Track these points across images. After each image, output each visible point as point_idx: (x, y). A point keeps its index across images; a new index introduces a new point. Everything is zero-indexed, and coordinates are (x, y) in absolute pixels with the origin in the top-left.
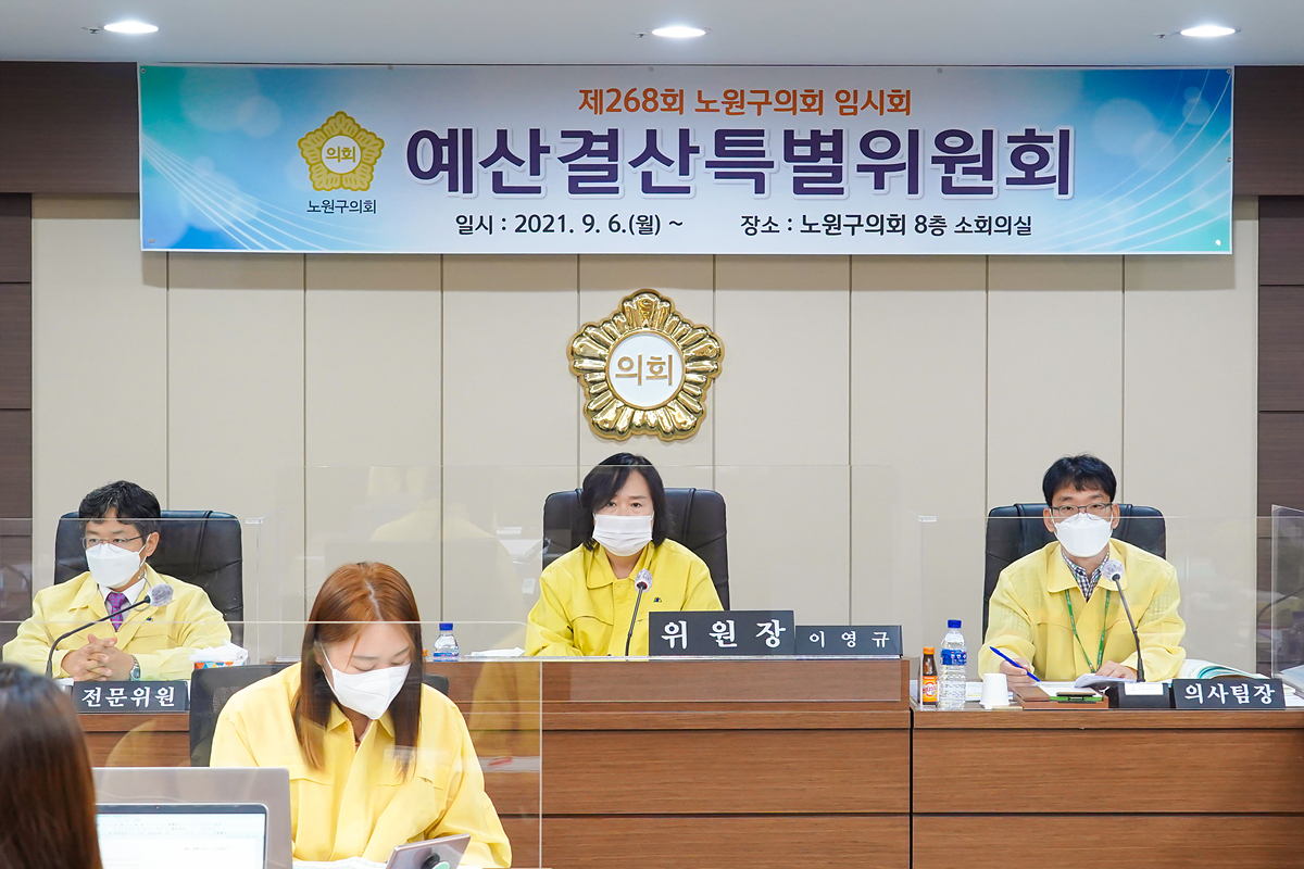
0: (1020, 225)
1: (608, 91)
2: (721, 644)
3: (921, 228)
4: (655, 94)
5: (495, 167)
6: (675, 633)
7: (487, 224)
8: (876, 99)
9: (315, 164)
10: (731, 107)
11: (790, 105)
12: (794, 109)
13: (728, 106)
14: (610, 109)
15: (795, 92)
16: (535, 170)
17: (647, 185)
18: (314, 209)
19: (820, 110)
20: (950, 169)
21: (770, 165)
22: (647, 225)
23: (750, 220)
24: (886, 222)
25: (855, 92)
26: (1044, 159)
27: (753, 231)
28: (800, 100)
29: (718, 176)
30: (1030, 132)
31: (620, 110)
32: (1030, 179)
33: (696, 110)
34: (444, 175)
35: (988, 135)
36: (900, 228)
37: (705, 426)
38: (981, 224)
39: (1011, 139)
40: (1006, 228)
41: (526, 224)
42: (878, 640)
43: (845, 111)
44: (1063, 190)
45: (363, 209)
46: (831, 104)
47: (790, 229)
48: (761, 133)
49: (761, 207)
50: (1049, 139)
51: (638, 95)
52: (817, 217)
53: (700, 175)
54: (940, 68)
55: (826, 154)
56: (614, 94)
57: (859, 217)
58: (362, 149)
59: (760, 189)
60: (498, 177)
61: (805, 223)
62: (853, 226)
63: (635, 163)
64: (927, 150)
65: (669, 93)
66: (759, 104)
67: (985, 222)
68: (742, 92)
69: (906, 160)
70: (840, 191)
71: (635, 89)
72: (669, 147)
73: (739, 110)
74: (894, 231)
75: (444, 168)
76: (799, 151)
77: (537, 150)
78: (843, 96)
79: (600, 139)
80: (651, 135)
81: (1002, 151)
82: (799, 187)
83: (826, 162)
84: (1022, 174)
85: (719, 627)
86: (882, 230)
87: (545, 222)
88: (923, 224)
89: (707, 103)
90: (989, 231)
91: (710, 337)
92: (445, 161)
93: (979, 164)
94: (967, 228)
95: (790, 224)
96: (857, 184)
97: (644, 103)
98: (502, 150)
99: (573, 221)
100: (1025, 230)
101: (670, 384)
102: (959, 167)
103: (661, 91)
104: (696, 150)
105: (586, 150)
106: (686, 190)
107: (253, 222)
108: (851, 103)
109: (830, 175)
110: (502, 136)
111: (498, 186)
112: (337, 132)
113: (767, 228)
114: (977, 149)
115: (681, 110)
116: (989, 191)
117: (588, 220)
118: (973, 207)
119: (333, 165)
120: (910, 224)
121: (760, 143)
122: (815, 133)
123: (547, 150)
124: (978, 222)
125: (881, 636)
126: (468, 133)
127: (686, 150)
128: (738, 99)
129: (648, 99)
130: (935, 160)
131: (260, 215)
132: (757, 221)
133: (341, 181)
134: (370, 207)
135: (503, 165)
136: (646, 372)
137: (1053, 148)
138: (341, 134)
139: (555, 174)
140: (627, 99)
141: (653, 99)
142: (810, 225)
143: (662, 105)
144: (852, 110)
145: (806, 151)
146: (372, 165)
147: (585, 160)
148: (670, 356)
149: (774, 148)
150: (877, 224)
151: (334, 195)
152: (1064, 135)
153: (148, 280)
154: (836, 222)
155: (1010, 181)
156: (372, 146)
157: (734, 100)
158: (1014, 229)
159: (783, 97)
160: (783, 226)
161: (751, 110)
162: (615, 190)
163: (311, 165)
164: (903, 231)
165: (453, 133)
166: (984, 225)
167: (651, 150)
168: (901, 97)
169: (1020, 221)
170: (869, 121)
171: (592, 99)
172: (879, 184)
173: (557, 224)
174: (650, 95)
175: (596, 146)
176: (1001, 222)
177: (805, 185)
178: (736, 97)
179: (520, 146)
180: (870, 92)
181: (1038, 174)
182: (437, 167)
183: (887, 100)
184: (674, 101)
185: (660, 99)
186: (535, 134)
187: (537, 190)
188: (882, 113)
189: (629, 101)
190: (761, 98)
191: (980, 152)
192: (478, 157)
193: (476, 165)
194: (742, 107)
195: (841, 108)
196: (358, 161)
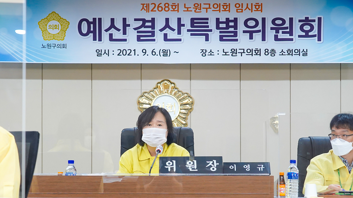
0: (304, 52)
1: (151, 4)
3: (267, 53)
4: (169, 5)
5: (110, 32)
7: (107, 52)
8: (250, 7)
9: (44, 31)
11: (218, 9)
12: (220, 10)
13: (195, 9)
14: (152, 11)
15: (220, 4)
16: (125, 33)
17: (166, 39)
18: (44, 47)
19: (229, 11)
20: (277, 32)
21: (211, 31)
22: (166, 53)
23: (203, 51)
24: (254, 52)
25: (242, 4)
26: (312, 28)
27: (205, 55)
28: (222, 7)
29: (192, 35)
30: (307, 18)
31: (156, 11)
32: (307, 36)
33: (184, 11)
34: (91, 35)
35: (291, 20)
36: (259, 53)
38: (289, 52)
39: (300, 21)
40: (298, 53)
41: (121, 52)
43: (238, 11)
44: (319, 39)
45: (62, 47)
46: (233, 9)
47: (218, 54)
48: (207, 19)
49: (207, 46)
50: (314, 21)
51: (162, 5)
52: (228, 50)
53: (185, 34)
55: (231, 27)
56: (154, 5)
57: (244, 49)
58: (61, 25)
59: (207, 39)
60: (111, 35)
61: (224, 52)
62: (242, 53)
63: (161, 30)
64: (269, 25)
65: (174, 5)
66: (207, 9)
67: (290, 51)
68: (200, 4)
69: (261, 29)
70: (237, 40)
71: (161, 3)
72: (174, 24)
73: (199, 11)
74: (257, 55)
75: (91, 32)
76: (221, 26)
77: (125, 25)
78: (238, 6)
79: (148, 21)
80: (167, 20)
81: (297, 25)
82: (221, 39)
83: (232, 29)
84: (304, 34)
86: (252, 55)
87: (128, 52)
88: (267, 52)
89: (188, 8)
90: (292, 55)
91: (189, 97)
92: (92, 29)
93: (288, 30)
94: (284, 54)
95: (218, 52)
96: (243, 38)
98: (113, 26)
99: (139, 51)
100: (305, 54)
101: (175, 114)
102: (281, 31)
104: (184, 25)
105: (143, 26)
106: (180, 40)
108: (240, 8)
109: (233, 34)
110: (112, 20)
111: (111, 39)
112: (52, 19)
113: (210, 54)
114: (287, 25)
115: (178, 11)
116: (292, 40)
117: (144, 51)
118: (285, 46)
119: (51, 31)
120: (263, 52)
121: (207, 23)
122: (227, 19)
123: (129, 25)
124: (288, 51)
126: (100, 20)
127: (180, 25)
128: (199, 7)
129: (166, 7)
130: (272, 29)
132: (206, 51)
133: (54, 37)
134: (64, 46)
135: (113, 31)
137: (315, 24)
138: (54, 19)
139: (132, 34)
140: (158, 7)
141: (168, 7)
142: (226, 53)
143: (171, 9)
144: (241, 11)
145: (224, 26)
146: (65, 31)
147: (143, 29)
149: (212, 25)
150: (251, 52)
151: (51, 42)
152: (320, 19)
154: (235, 51)
155: (299, 36)
156: (65, 24)
157: (197, 7)
158: (301, 54)
159: (216, 6)
160: (216, 53)
161: (204, 11)
162: (154, 40)
163: (43, 31)
164: (260, 55)
165: (94, 19)
166: (290, 52)
167: (167, 26)
168: (259, 6)
170: (247, 14)
171: (146, 7)
172: (251, 38)
173: (133, 52)
174: (167, 5)
175: (147, 24)
176: (296, 51)
177: (224, 38)
178: (198, 6)
179: (119, 24)
180: (247, 4)
181: (310, 34)
182: (89, 32)
183: (254, 7)
184: (175, 7)
185: (170, 7)
186: (124, 20)
187: (125, 40)
188: (252, 12)
189: (159, 7)
190: (207, 6)
191: (288, 26)
192: (104, 28)
193: (103, 31)
194: (200, 9)
195: (237, 10)
196: (60, 29)
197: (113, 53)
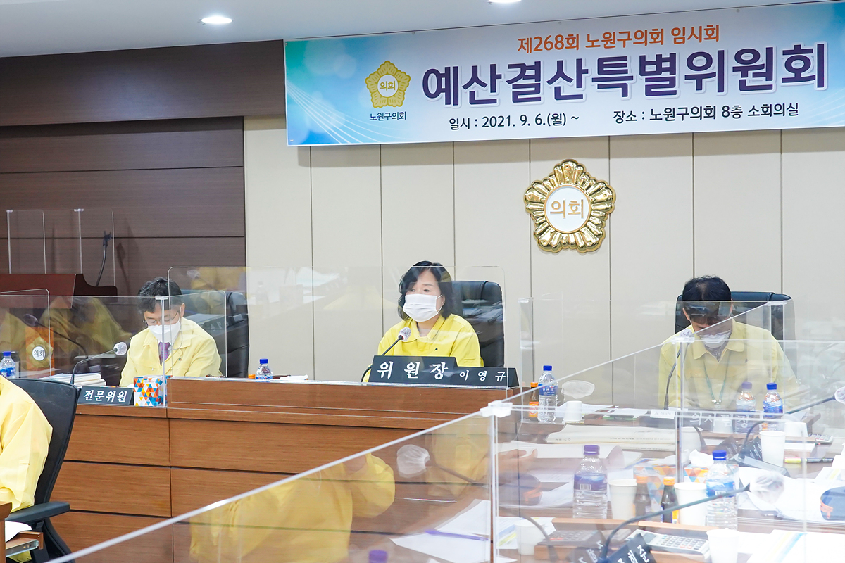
0: (791, 109)
1: (535, 38)
2: (409, 376)
3: (726, 114)
4: (562, 38)
5: (471, 89)
6: (386, 369)
7: (466, 123)
8: (697, 33)
9: (374, 92)
10: (607, 43)
11: (643, 40)
12: (646, 42)
13: (605, 43)
14: (536, 50)
15: (646, 31)
16: (493, 90)
17: (558, 96)
18: (373, 118)
19: (662, 42)
20: (745, 75)
21: (631, 78)
22: (558, 120)
23: (619, 114)
24: (703, 111)
25: (684, 28)
26: (807, 64)
27: (621, 121)
28: (649, 36)
29: (599, 87)
30: (798, 48)
31: (541, 50)
32: (798, 78)
33: (587, 47)
34: (443, 95)
35: (769, 51)
36: (712, 114)
37: (605, 243)
38: (765, 110)
39: (785, 53)
40: (782, 111)
41: (489, 122)
42: (499, 377)
43: (677, 41)
44: (821, 84)
45: (399, 117)
46: (669, 38)
47: (643, 118)
48: (625, 58)
49: (625, 105)
50: (810, 51)
51: (552, 40)
52: (660, 110)
53: (589, 86)
54: (738, 9)
55: (666, 70)
56: (538, 40)
57: (687, 109)
58: (398, 82)
59: (625, 94)
60: (472, 94)
61: (652, 114)
62: (683, 115)
63: (550, 82)
64: (730, 62)
65: (571, 37)
66: (624, 40)
67: (767, 108)
68: (614, 33)
69: (716, 70)
70: (674, 93)
71: (550, 36)
72: (570, 71)
73: (612, 45)
74: (709, 117)
75: (443, 91)
76: (649, 68)
77: (494, 76)
78: (676, 32)
79: (530, 68)
80: (560, 64)
81: (779, 61)
82: (649, 92)
83: (666, 74)
84: (792, 75)
85: (411, 366)
86: (701, 117)
87: (499, 121)
88: (727, 111)
89: (593, 42)
90: (771, 114)
91: (606, 188)
92: (443, 87)
93: (764, 71)
94: (756, 113)
95: (643, 116)
96: (685, 88)
97: (556, 44)
98: (475, 79)
99: (515, 119)
100: (794, 112)
101: (582, 217)
102: (750, 73)
103: (565, 36)
104: (586, 71)
105: (522, 76)
106: (580, 97)
107: (343, 128)
108: (681, 36)
109: (668, 83)
110: (475, 69)
111: (473, 100)
112: (385, 72)
113: (629, 118)
114: (762, 60)
115: (577, 47)
116: (770, 87)
117: (523, 118)
118: (759, 98)
119: (383, 92)
120: (719, 111)
121: (625, 65)
122: (659, 57)
123: (500, 77)
124: (763, 108)
125: (501, 374)
126: (456, 69)
127: (581, 71)
128: (612, 38)
129: (558, 42)
130: (735, 69)
131: (346, 123)
132: (623, 114)
133: (388, 101)
134: (402, 116)
135: (475, 87)
136: (568, 210)
137: (813, 57)
138: (387, 74)
140: (546, 42)
141: (561, 42)
142: (656, 115)
143: (566, 45)
144: (682, 40)
145: (653, 68)
146: (404, 91)
147: (522, 82)
148: (582, 200)
149: (633, 68)
150: (698, 112)
151: (384, 110)
152: (821, 48)
153: (301, 163)
154: (672, 113)
155: (784, 80)
156: (404, 79)
157: (609, 39)
158: (787, 112)
159: (639, 35)
160: (639, 116)
161: (619, 44)
162: (539, 99)
163: (372, 93)
164: (714, 116)
165: (447, 69)
166: (767, 110)
167: (560, 73)
168: (713, 30)
169: (791, 106)
170: (693, 46)
171: (526, 44)
172: (699, 87)
173: (506, 120)
174: (559, 39)
175: (528, 73)
176: (778, 107)
177: (653, 90)
178: (610, 37)
179: (485, 76)
180: (693, 28)
181: (803, 75)
182: (439, 90)
183: (704, 32)
184: (573, 41)
185: (565, 41)
186: (493, 67)
187: (494, 101)
188: (700, 41)
189: (547, 44)
190: (625, 36)
191: (765, 62)
192: (461, 83)
193: (460, 88)
194: (614, 43)
195: (675, 39)
196: (396, 88)
197: (476, 123)
